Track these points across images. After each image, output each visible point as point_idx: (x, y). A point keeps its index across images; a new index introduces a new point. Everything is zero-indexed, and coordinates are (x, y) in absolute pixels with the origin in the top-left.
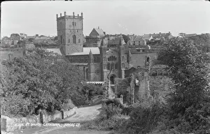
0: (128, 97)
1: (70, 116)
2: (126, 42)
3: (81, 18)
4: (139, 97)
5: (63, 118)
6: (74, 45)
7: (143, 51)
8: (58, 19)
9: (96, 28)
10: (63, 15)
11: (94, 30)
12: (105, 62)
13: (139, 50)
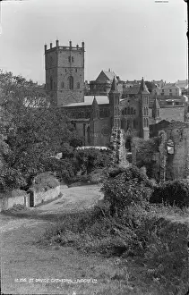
0: (155, 170)
1: (49, 202)
2: (150, 91)
3: (82, 51)
4: (174, 171)
5: (32, 205)
6: (70, 91)
7: (177, 103)
8: (47, 52)
9: (105, 71)
10: (54, 46)
11: (102, 73)
12: (117, 117)
13: (170, 103)
